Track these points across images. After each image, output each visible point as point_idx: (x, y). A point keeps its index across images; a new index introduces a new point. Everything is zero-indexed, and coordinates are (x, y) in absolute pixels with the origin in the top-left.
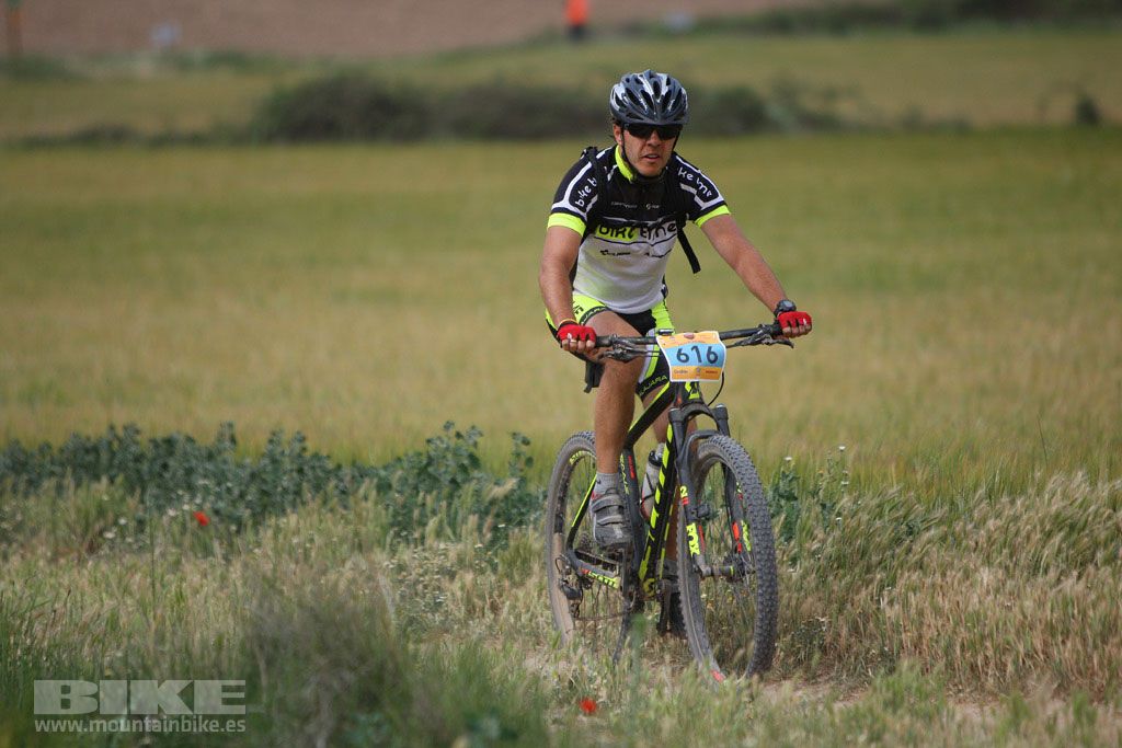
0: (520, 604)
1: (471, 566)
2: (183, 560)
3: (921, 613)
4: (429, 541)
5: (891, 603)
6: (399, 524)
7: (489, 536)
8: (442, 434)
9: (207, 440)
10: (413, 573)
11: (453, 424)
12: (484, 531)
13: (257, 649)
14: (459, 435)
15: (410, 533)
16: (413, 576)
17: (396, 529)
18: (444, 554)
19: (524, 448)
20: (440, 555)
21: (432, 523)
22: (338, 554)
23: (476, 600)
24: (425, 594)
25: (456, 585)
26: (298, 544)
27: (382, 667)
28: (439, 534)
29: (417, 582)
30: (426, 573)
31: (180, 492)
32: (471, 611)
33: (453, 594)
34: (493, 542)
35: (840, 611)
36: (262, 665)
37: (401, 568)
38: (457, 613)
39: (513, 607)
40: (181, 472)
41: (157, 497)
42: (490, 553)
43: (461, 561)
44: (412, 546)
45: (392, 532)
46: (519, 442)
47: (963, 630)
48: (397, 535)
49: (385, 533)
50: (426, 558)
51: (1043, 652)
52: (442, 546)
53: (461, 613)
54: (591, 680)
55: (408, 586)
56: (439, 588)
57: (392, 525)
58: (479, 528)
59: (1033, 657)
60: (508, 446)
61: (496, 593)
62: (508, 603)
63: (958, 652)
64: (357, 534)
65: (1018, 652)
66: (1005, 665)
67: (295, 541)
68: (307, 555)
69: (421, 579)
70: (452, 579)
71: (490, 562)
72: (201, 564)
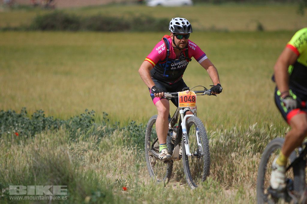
0: (105, 159)
1: (92, 149)
2: (12, 146)
4: (81, 142)
7: (97, 141)
8: (84, 112)
9: (19, 113)
11: (88, 110)
12: (95, 139)
14: (89, 113)
15: (75, 139)
16: (76, 151)
17: (71, 138)
18: (84, 145)
19: (107, 117)
21: (81, 137)
23: (93, 158)
24: (79, 156)
25: (87, 154)
26: (45, 142)
27: (68, 177)
28: (83, 140)
29: (77, 153)
30: (79, 150)
31: (11, 127)
32: (91, 161)
33: (86, 156)
34: (98, 143)
36: (35, 176)
37: (72, 149)
39: (103, 160)
40: (11, 121)
41: (4, 128)
42: (96, 145)
43: (89, 147)
44: (75, 143)
46: (105, 115)
47: (226, 169)
48: (71, 140)
49: (68, 139)
50: (79, 146)
51: (248, 176)
53: (88, 161)
54: (124, 181)
55: (74, 154)
56: (83, 155)
59: (245, 177)
60: (102, 116)
61: (98, 156)
62: (102, 159)
63: (225, 175)
64: (60, 139)
65: (241, 176)
66: (238, 179)
67: (43, 141)
68: (46, 145)
69: (78, 152)
70: (86, 152)
71: (97, 148)
72: (17, 147)
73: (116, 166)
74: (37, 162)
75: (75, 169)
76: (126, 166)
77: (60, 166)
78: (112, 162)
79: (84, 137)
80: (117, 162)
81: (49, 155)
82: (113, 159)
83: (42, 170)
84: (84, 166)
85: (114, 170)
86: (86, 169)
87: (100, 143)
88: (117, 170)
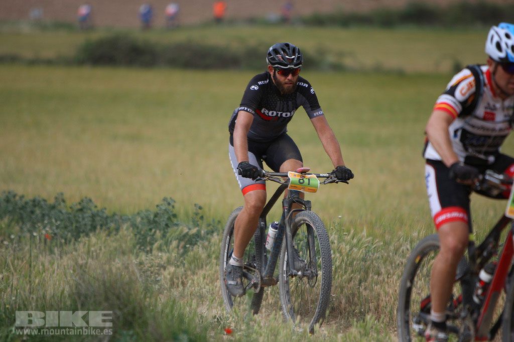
0: (195, 282)
1: (173, 264)
2: (40, 256)
3: (379, 295)
4: (155, 252)
5: (365, 289)
6: (140, 243)
7: (182, 251)
8: (162, 203)
9: (52, 201)
10: (146, 266)
12: (180, 248)
13: (77, 298)
14: (169, 204)
15: (145, 248)
16: (146, 268)
18: (161, 258)
19: (200, 211)
20: (159, 259)
21: (156, 245)
22: (112, 256)
23: (175, 280)
24: (151, 276)
25: (166, 273)
26: (95, 251)
27: (134, 309)
28: (160, 249)
29: (148, 270)
30: (152, 266)
31: (39, 224)
32: (172, 284)
33: (164, 276)
34: (183, 254)
35: (342, 292)
37: (141, 263)
38: (166, 286)
39: (191, 283)
40: (40, 215)
42: (182, 258)
43: (169, 262)
44: (146, 253)
45: (138, 247)
46: (198, 208)
48: (140, 248)
49: (134, 247)
50: (152, 259)
53: (168, 285)
54: (227, 319)
55: (144, 272)
56: (158, 274)
57: (137, 244)
58: (178, 247)
60: (191, 210)
61: (184, 277)
62: (190, 282)
64: (121, 246)
67: (93, 249)
68: (97, 256)
69: (150, 269)
70: (165, 270)
71: (182, 262)
72: (48, 258)
73: (214, 294)
74: (83, 284)
75: (145, 297)
77: (122, 291)
78: (207, 287)
79: (161, 244)
80: (216, 287)
81: (102, 272)
82: (208, 282)
83: (90, 298)
84: (160, 293)
85: (211, 301)
86: (163, 299)
87: (187, 256)
88: (214, 301)
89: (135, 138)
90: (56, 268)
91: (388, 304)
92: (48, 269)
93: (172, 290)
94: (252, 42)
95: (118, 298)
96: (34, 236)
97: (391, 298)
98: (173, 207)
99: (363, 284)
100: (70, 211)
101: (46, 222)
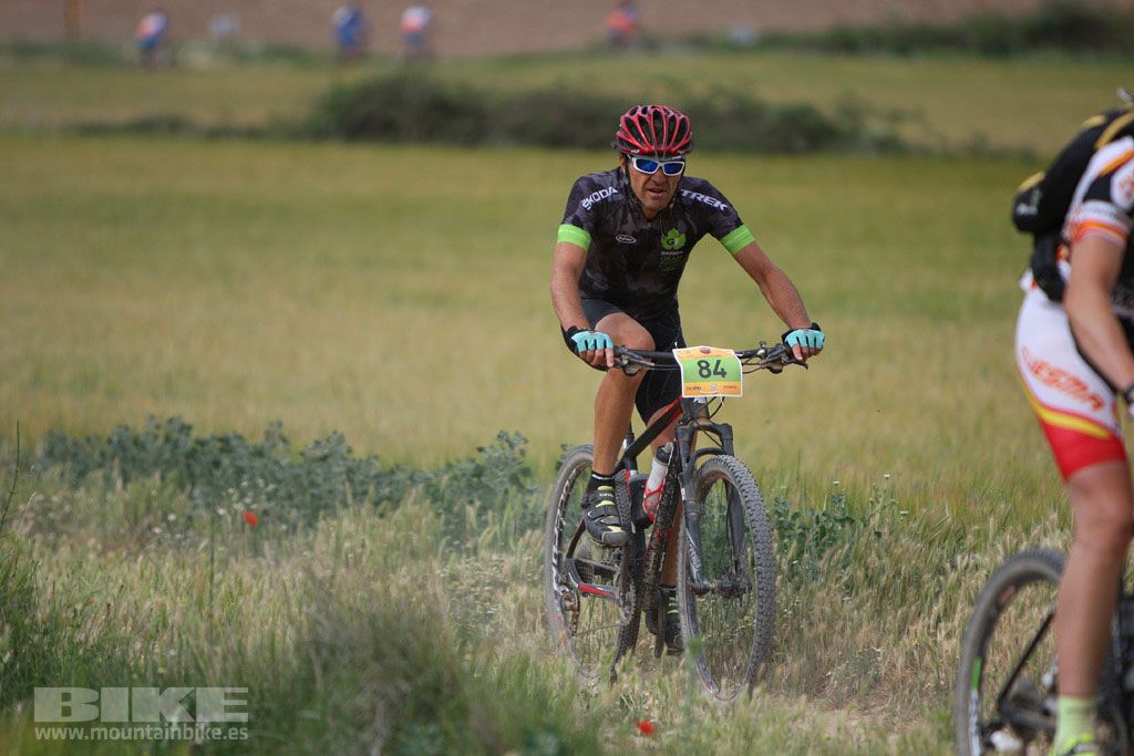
1: (524, 579)
2: (233, 560)
4: (483, 553)
5: (949, 636)
6: (451, 533)
8: (497, 444)
9: (259, 440)
10: (465, 584)
11: (507, 434)
13: (312, 653)
15: (463, 542)
16: (465, 586)
17: (448, 537)
18: (497, 566)
20: (492, 566)
21: (486, 536)
22: (389, 561)
23: (527, 613)
24: (476, 605)
25: (507, 600)
26: (352, 549)
27: (438, 678)
28: (492, 545)
29: (468, 593)
30: (477, 583)
31: (231, 491)
32: (521, 624)
33: (503, 606)
35: (896, 643)
36: (318, 671)
37: (454, 578)
38: (508, 626)
40: (231, 471)
41: (206, 495)
43: (515, 575)
44: (464, 556)
45: (444, 541)
48: (449, 544)
49: (438, 542)
50: (478, 569)
52: (495, 557)
53: (511, 627)
54: (643, 700)
55: (459, 597)
56: (490, 599)
57: (444, 534)
64: (408, 540)
67: (347, 545)
68: (358, 560)
69: (473, 589)
70: (505, 591)
72: (251, 564)
74: (325, 623)
75: (462, 653)
76: (648, 646)
77: (411, 638)
79: (496, 534)
81: (366, 596)
83: (342, 654)
84: (494, 642)
86: (502, 654)
89: (438, 301)
90: (266, 586)
91: (1000, 670)
92: (249, 591)
93: (521, 636)
94: (699, 90)
95: (404, 654)
96: (220, 517)
97: (1006, 656)
98: (522, 452)
99: (942, 625)
100: (300, 460)
101: (245, 484)
